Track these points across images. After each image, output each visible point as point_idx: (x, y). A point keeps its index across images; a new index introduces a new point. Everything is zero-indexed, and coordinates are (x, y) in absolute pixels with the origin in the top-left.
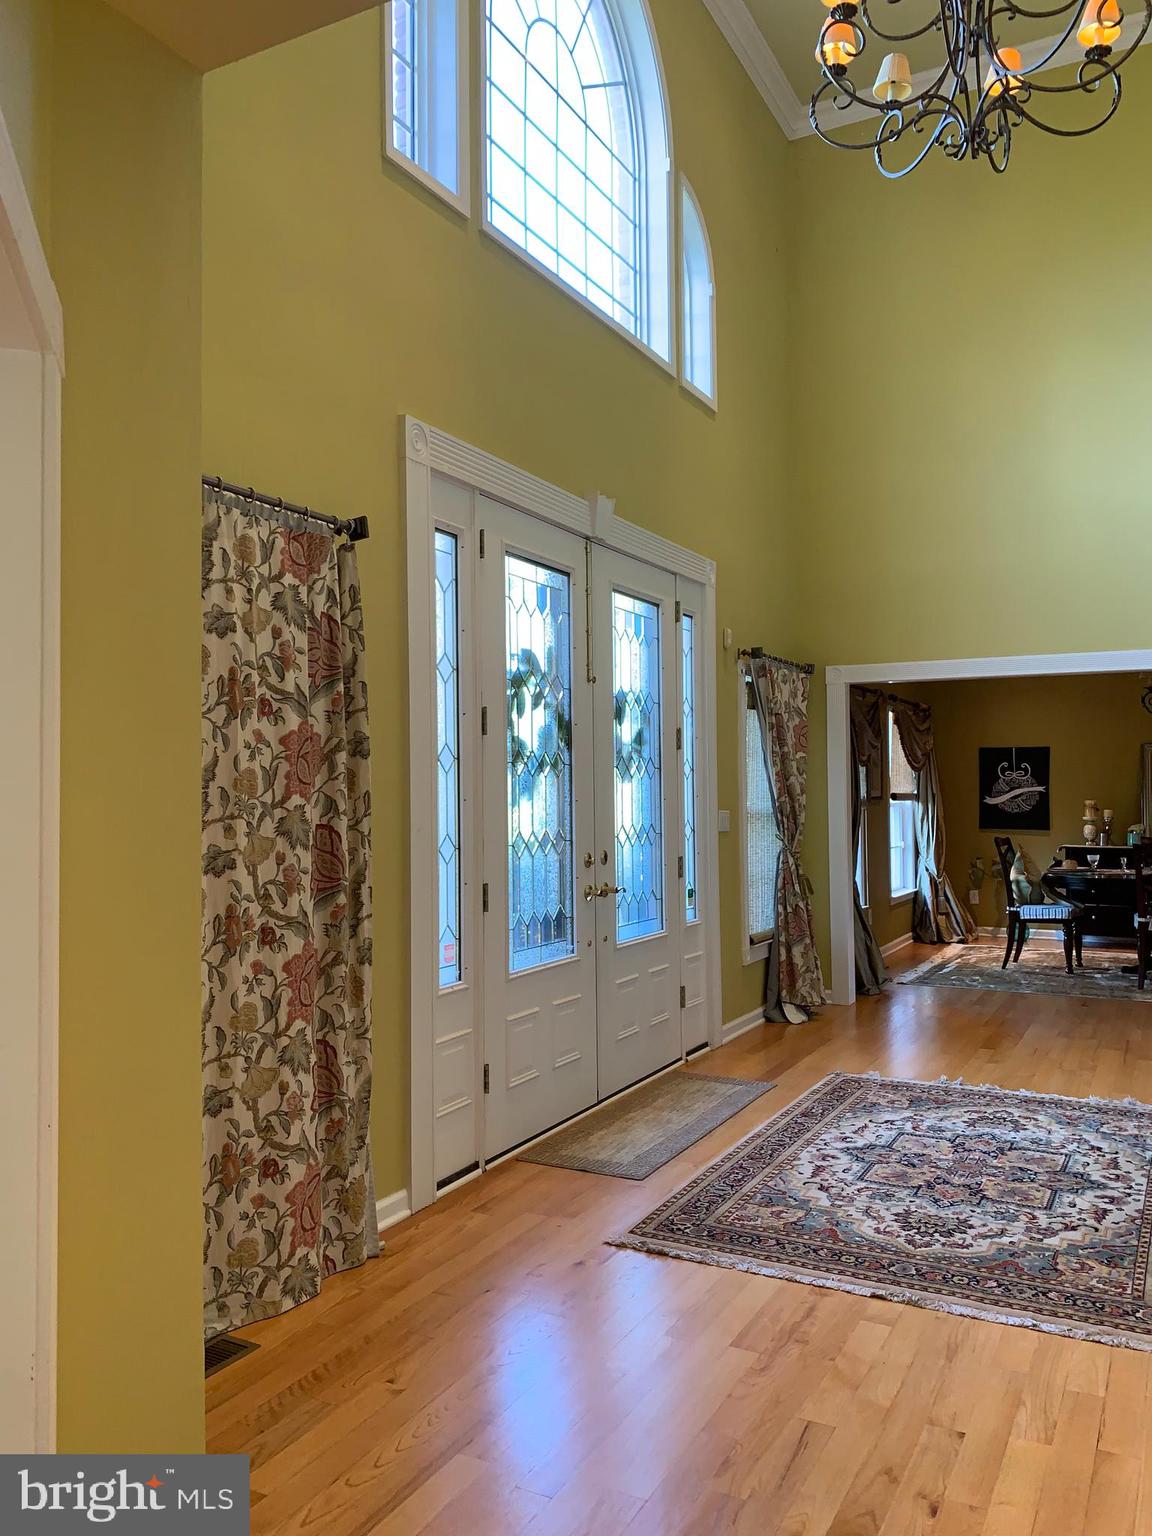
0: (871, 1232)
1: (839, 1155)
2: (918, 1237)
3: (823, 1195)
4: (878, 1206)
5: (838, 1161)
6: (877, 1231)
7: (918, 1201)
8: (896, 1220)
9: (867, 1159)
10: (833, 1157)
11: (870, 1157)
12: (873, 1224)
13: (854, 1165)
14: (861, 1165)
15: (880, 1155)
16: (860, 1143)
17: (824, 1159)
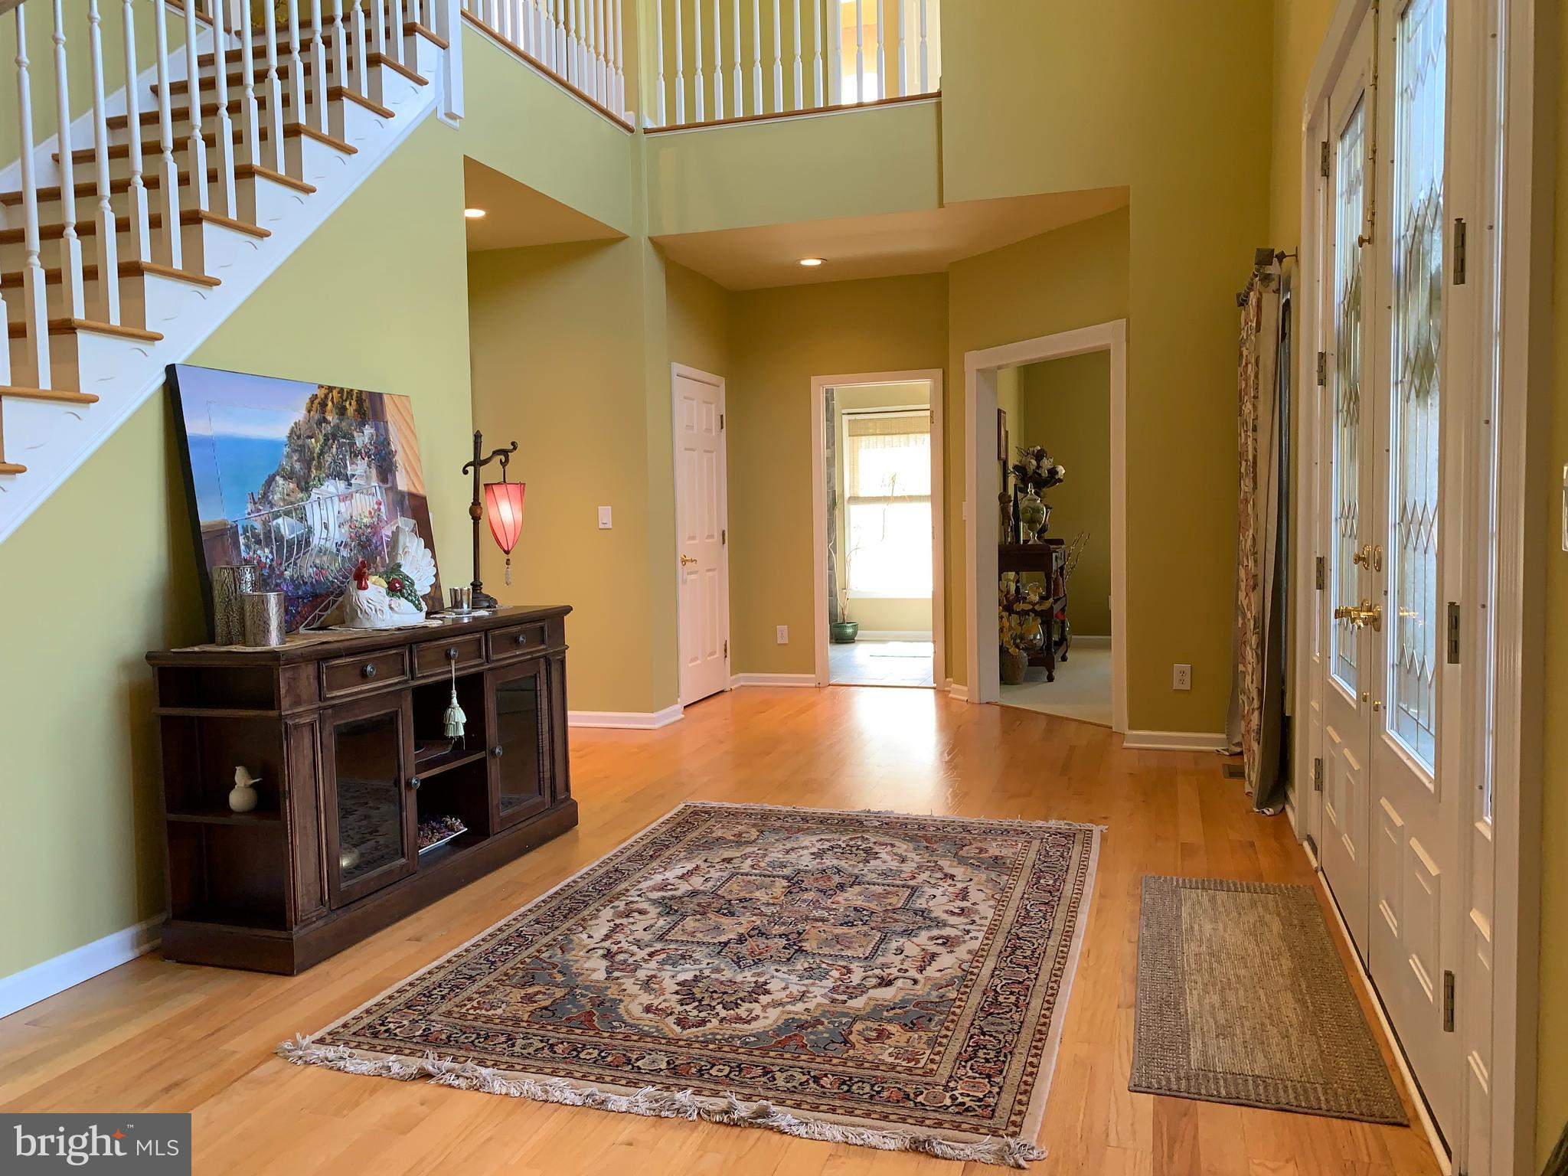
0: (897, 843)
1: (945, 916)
2: (859, 843)
3: (947, 870)
4: (894, 864)
5: (946, 908)
6: (892, 845)
7: (856, 871)
8: (877, 853)
9: (911, 914)
10: (952, 913)
11: (905, 919)
12: (895, 850)
13: (924, 906)
14: (917, 906)
15: (896, 921)
16: (923, 937)
17: (963, 910)
